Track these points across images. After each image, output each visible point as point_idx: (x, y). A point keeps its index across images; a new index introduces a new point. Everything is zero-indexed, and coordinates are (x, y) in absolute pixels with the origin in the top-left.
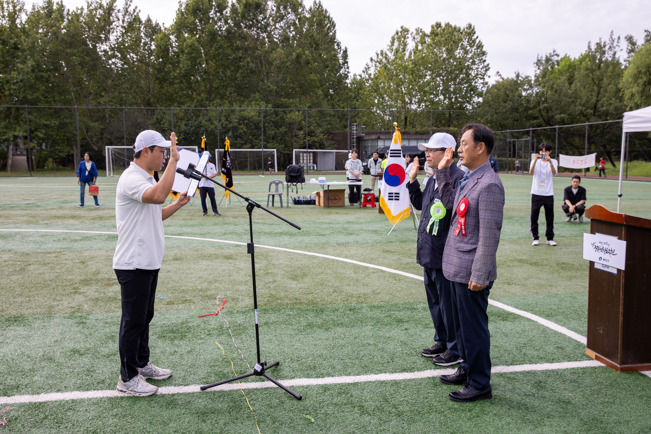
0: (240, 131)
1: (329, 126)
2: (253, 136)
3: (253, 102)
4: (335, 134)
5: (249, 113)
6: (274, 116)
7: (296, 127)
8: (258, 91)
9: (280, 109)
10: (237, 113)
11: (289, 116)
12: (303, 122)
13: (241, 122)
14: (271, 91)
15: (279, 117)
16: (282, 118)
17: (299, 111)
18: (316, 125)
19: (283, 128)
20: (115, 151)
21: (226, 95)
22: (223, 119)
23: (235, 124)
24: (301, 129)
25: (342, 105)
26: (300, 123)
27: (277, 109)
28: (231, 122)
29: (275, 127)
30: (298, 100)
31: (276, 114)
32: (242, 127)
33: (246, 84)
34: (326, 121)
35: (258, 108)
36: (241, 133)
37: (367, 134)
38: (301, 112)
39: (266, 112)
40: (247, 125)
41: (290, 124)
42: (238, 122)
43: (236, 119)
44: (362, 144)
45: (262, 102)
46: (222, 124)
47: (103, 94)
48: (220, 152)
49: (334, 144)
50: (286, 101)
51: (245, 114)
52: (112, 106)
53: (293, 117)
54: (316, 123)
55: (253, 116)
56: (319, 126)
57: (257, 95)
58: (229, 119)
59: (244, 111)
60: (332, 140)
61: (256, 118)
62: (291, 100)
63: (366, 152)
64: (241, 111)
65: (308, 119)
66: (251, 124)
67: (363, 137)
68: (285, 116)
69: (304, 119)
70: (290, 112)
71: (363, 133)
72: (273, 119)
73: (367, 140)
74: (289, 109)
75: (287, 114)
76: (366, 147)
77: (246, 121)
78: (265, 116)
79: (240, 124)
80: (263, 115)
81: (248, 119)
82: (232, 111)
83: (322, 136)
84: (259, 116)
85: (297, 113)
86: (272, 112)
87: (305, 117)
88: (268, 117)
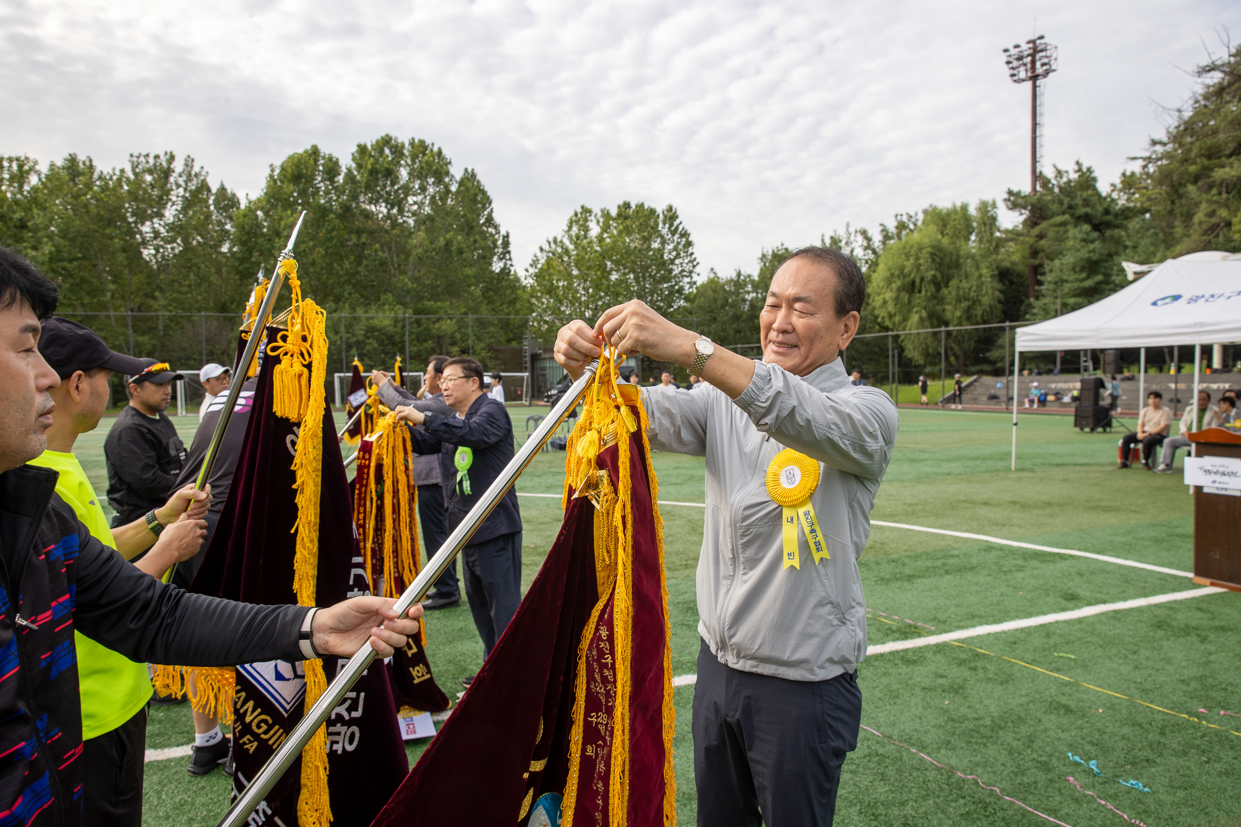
0: (368, 347)
1: (492, 340)
2: (386, 354)
3: (387, 307)
4: (499, 351)
5: (381, 321)
6: (415, 326)
7: (447, 340)
8: (390, 292)
9: (423, 317)
10: (364, 322)
11: (437, 325)
12: (457, 334)
13: (369, 334)
14: (408, 291)
15: (422, 328)
16: (428, 329)
17: (451, 319)
18: (474, 338)
19: (430, 342)
20: (190, 379)
21: (343, 296)
22: (342, 329)
23: (361, 338)
24: (454, 344)
25: (506, 311)
26: (452, 337)
27: (418, 317)
28: (354, 335)
29: (418, 341)
30: (448, 303)
31: (418, 323)
32: (371, 341)
33: (373, 281)
34: (488, 333)
35: (392, 315)
36: (368, 351)
37: (546, 350)
38: (454, 321)
39: (404, 319)
40: (377, 339)
41: (439, 337)
42: (365, 335)
43: (361, 330)
44: (539, 364)
45: (398, 306)
46: (341, 338)
47: (157, 294)
48: (341, 378)
49: (500, 365)
50: (431, 305)
51: (376, 322)
52: (171, 311)
53: (444, 327)
54: (475, 335)
55: (386, 326)
56: (479, 339)
57: (390, 297)
58: (351, 331)
59: (372, 318)
60: (496, 358)
61: (390, 329)
62: (439, 304)
63: (544, 375)
64: (368, 319)
65: (463, 330)
66: (384, 337)
67: (541, 354)
68: (432, 327)
69: (459, 330)
70: (438, 320)
71: (540, 349)
72: (414, 330)
73: (545, 359)
74: (437, 316)
75: (434, 323)
76: (544, 369)
77: (376, 333)
78: (404, 327)
79: (368, 338)
80: (400, 325)
81: (380, 331)
82: (355, 318)
83: (484, 353)
84: (395, 327)
85: (449, 321)
86: (413, 320)
87: (460, 327)
88: (407, 328)
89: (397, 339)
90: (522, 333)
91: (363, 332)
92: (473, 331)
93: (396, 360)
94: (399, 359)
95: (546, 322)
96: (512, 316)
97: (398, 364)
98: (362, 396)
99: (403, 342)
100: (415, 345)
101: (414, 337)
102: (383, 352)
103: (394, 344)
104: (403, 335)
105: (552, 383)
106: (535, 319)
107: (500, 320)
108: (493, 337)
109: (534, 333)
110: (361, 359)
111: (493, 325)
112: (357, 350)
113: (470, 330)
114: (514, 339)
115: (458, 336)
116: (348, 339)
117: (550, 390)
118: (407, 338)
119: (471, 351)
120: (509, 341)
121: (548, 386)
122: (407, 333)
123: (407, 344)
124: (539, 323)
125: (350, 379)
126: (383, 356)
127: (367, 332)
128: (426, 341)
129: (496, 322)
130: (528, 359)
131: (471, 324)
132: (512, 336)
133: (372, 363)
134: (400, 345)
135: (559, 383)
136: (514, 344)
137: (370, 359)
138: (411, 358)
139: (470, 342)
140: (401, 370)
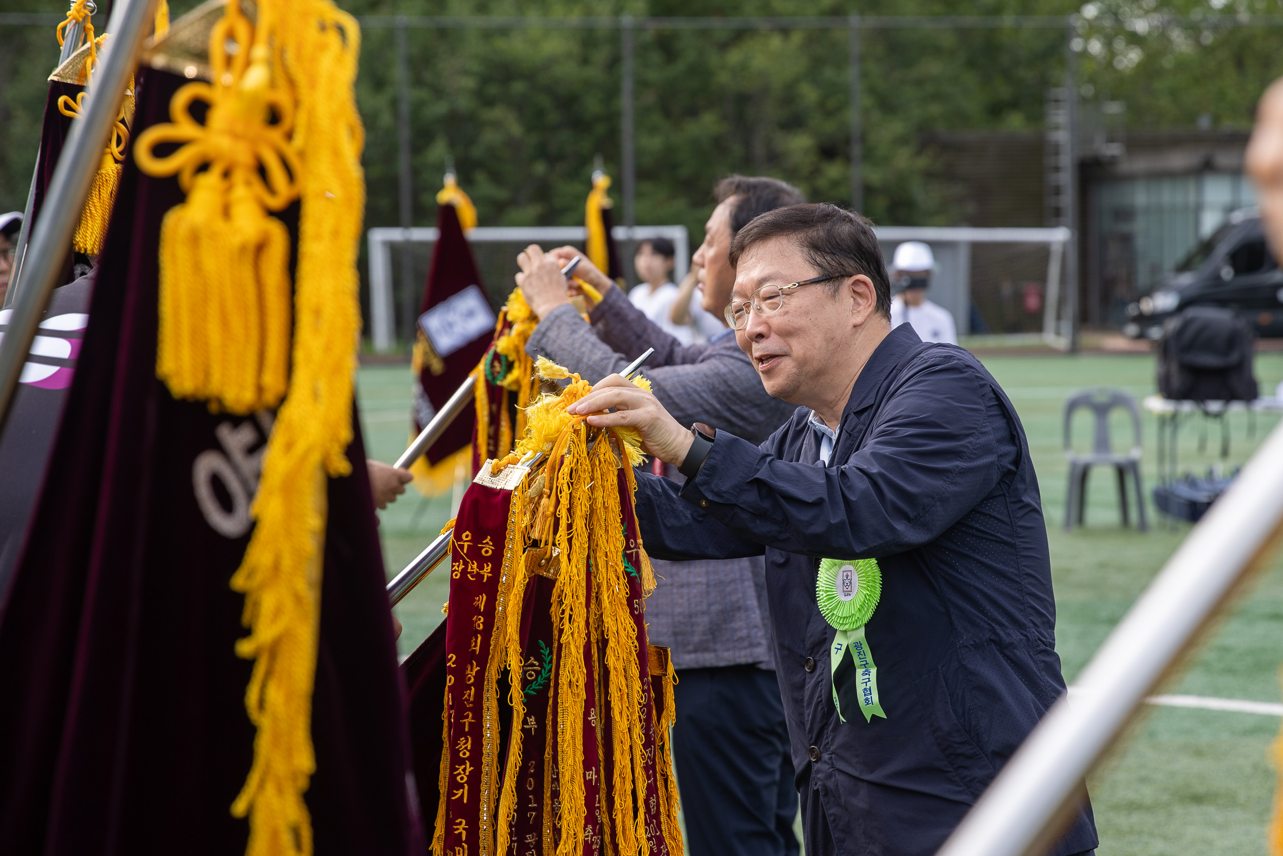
0: (490, 137)
1: (935, 109)
2: (553, 159)
6: (656, 57)
7: (769, 112)
11: (734, 57)
12: (804, 87)
13: (493, 90)
15: (680, 67)
16: (700, 71)
17: (785, 31)
18: (868, 100)
22: (399, 73)
23: (464, 103)
24: (795, 123)
26: (789, 97)
27: (668, 25)
28: (438, 92)
29: (667, 113)
32: (498, 113)
34: (919, 83)
35: (575, 18)
36: (492, 149)
37: (1134, 145)
39: (615, 37)
40: (519, 106)
41: (743, 100)
42: (479, 93)
43: (466, 73)
46: (394, 103)
54: (872, 90)
55: (551, 61)
56: (887, 105)
58: (428, 76)
59: (504, 32)
61: (568, 71)
63: (1127, 240)
64: (488, 35)
65: (829, 73)
66: (545, 101)
67: (1113, 160)
68: (714, 59)
69: (813, 73)
70: (740, 35)
71: (1111, 140)
72: (653, 75)
73: (1130, 178)
74: (734, 22)
75: (724, 46)
76: (1125, 214)
77: (518, 87)
78: (614, 62)
79: (489, 102)
80: (601, 55)
81: (530, 76)
82: (443, 33)
83: (903, 159)
84: (585, 61)
85: (776, 42)
86: (648, 36)
87: (817, 63)
88: (628, 66)
89: (592, 105)
90: (1045, 83)
91: (469, 83)
92: (864, 75)
93: (590, 186)
94: (601, 180)
95: (1134, 39)
96: (1008, 21)
97: (597, 201)
98: (470, 314)
99: (612, 118)
100: (653, 130)
101: (650, 98)
102: (542, 152)
103: (579, 125)
104: (612, 93)
105: (1156, 269)
106: (1093, 29)
107: (963, 33)
108: (937, 97)
109: (1092, 80)
110: (465, 183)
111: (937, 51)
112: (452, 145)
113: (852, 74)
114: (1014, 105)
115: (809, 94)
116: (418, 107)
117: (1149, 293)
118: (626, 103)
119: (856, 150)
120: (996, 110)
121: (1143, 279)
122: (627, 85)
123: (627, 125)
124: (1108, 43)
125: (429, 254)
126: (540, 168)
127: (485, 80)
128: (692, 112)
129: (948, 40)
130: (1066, 178)
131: (856, 48)
132: (1004, 91)
133: (501, 194)
134: (600, 129)
135: (1184, 266)
136: (1015, 122)
137: (496, 178)
138: (643, 174)
139: (853, 117)
140: (609, 219)
